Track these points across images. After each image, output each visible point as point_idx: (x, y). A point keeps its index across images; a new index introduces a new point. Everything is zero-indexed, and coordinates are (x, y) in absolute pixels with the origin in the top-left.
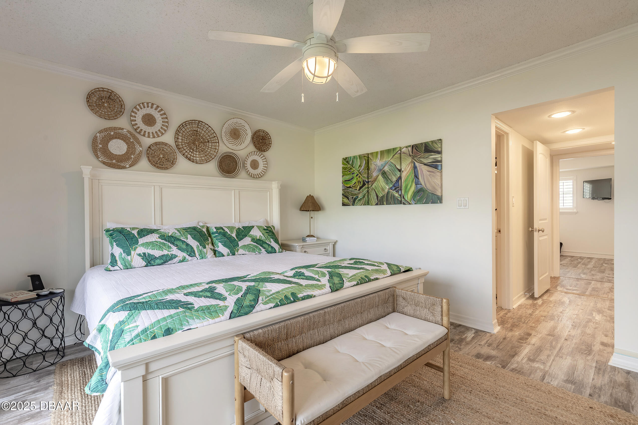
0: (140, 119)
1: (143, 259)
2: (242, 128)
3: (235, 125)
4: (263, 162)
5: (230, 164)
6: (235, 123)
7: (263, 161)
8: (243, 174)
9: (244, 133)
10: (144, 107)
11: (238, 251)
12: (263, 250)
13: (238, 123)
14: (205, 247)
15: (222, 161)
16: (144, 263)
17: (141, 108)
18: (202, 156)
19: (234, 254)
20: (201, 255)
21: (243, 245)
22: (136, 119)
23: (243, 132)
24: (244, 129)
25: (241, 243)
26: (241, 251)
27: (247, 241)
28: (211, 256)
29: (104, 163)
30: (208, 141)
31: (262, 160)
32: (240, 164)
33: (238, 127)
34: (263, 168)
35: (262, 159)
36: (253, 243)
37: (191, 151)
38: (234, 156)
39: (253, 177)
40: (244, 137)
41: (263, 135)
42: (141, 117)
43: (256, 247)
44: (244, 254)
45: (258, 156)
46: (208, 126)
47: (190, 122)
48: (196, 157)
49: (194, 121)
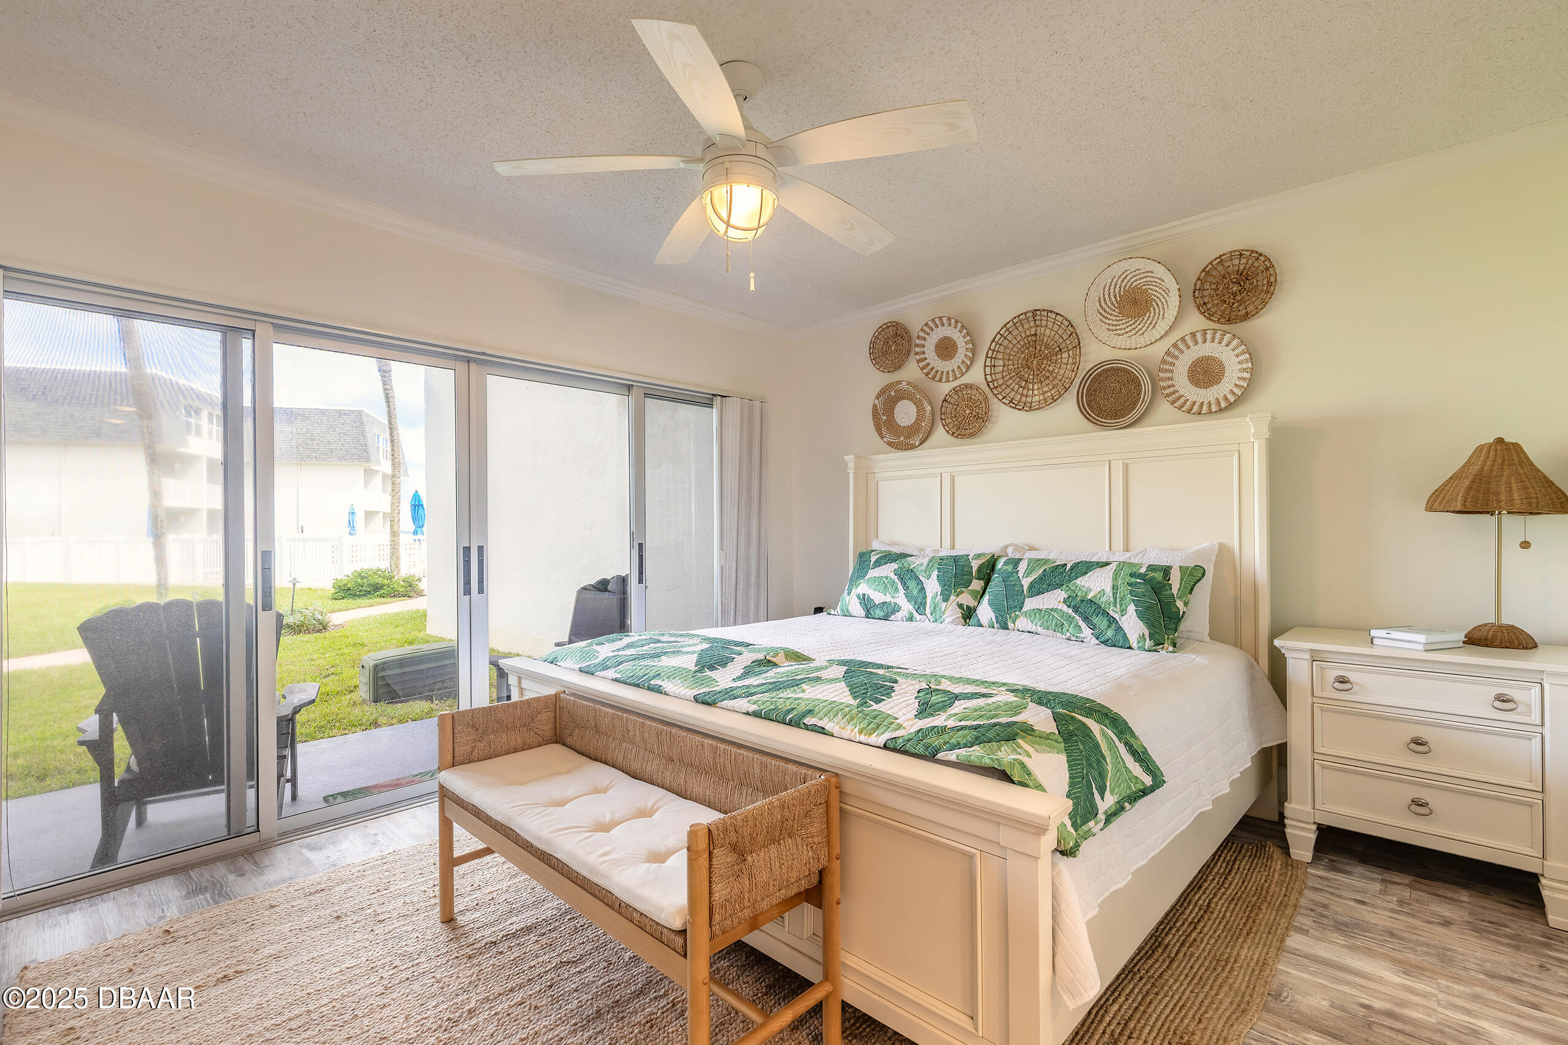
0: (933, 354)
1: (861, 603)
2: (1148, 279)
3: (1126, 281)
4: (1237, 356)
5: (1120, 392)
6: (1123, 277)
7: (1236, 352)
8: (1164, 409)
9: (1160, 291)
10: (932, 330)
11: (1014, 622)
12: (1087, 632)
13: (1128, 272)
14: (946, 599)
15: (1095, 390)
16: (863, 613)
17: (928, 334)
18: (1046, 389)
19: (1005, 627)
20: (934, 615)
21: (1034, 610)
22: (926, 355)
23: (1158, 289)
24: (1156, 280)
25: (1030, 604)
26: (1023, 623)
27: (1054, 599)
28: (951, 619)
29: (890, 444)
30: (1060, 350)
31: (1233, 350)
32: (1146, 385)
33: (1138, 282)
34: (1240, 375)
35: (1231, 346)
36: (1065, 608)
37: (1023, 384)
38: (1128, 368)
39: (1197, 411)
40: (1163, 300)
41: (1242, 267)
42: (933, 348)
43: (1070, 619)
44: (1033, 633)
45: (1215, 344)
46: (1054, 313)
47: (1015, 321)
48: (1034, 395)
49: (1023, 317)
